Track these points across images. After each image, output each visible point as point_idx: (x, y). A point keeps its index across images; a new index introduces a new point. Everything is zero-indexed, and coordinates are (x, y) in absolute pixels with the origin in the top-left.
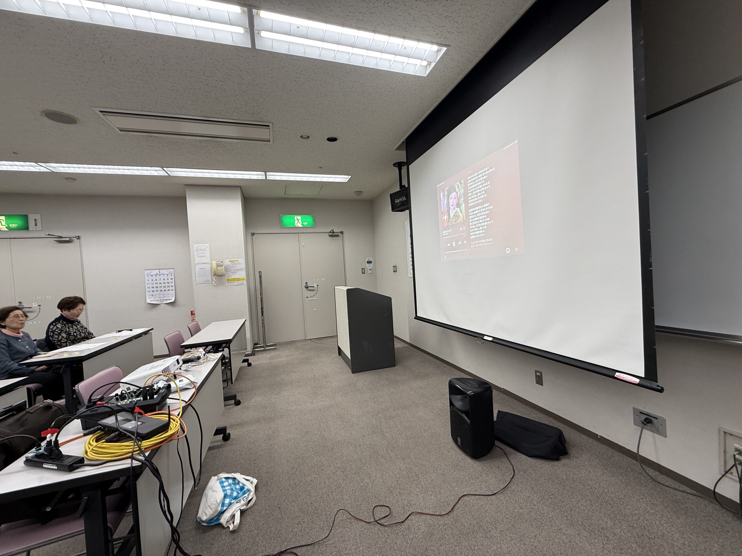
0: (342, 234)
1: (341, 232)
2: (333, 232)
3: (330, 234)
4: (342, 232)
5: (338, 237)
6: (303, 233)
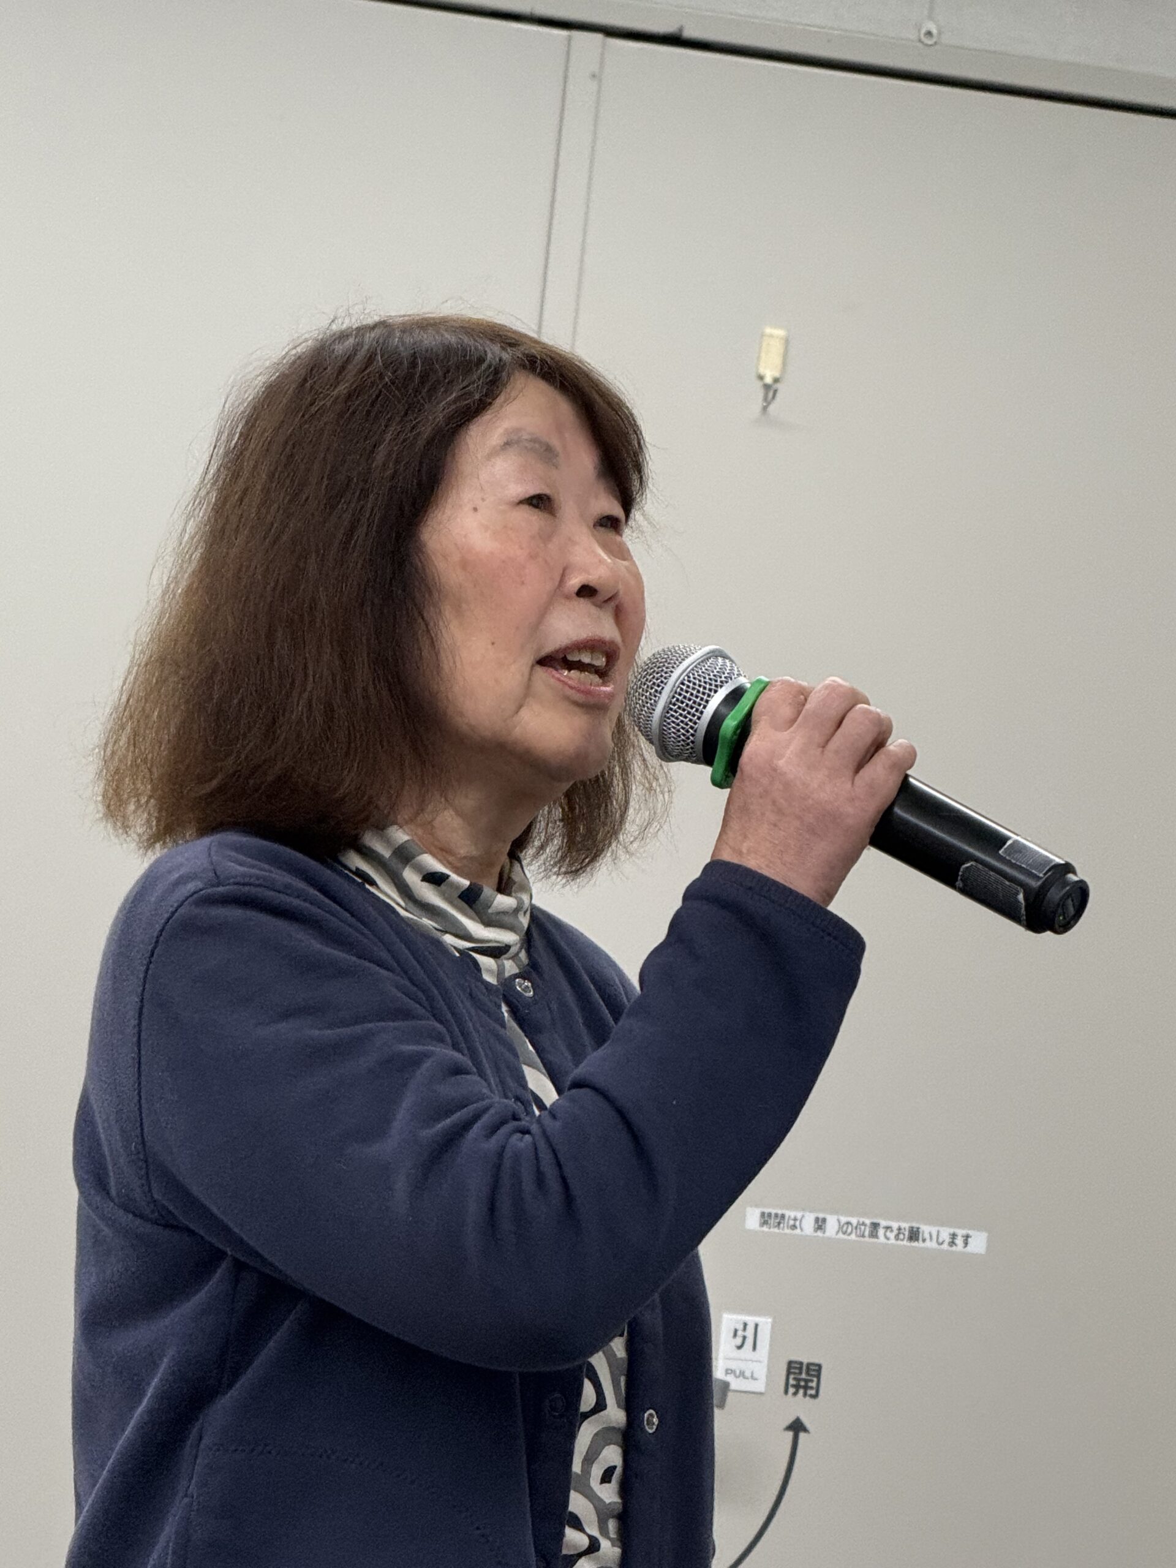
6: (674, 40)
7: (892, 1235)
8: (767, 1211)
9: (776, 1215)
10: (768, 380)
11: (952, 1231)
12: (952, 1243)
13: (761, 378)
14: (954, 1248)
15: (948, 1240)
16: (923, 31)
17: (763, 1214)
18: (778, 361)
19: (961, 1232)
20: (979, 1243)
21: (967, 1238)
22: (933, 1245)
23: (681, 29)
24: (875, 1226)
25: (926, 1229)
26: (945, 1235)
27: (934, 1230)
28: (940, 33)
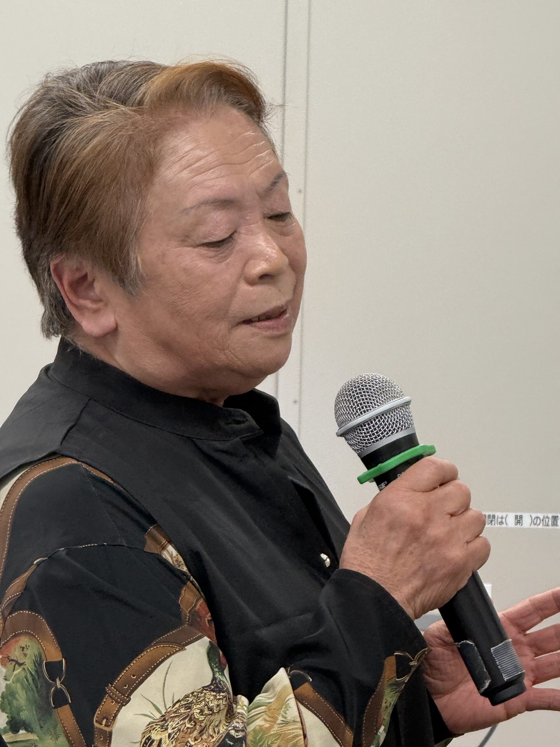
9: (489, 516)
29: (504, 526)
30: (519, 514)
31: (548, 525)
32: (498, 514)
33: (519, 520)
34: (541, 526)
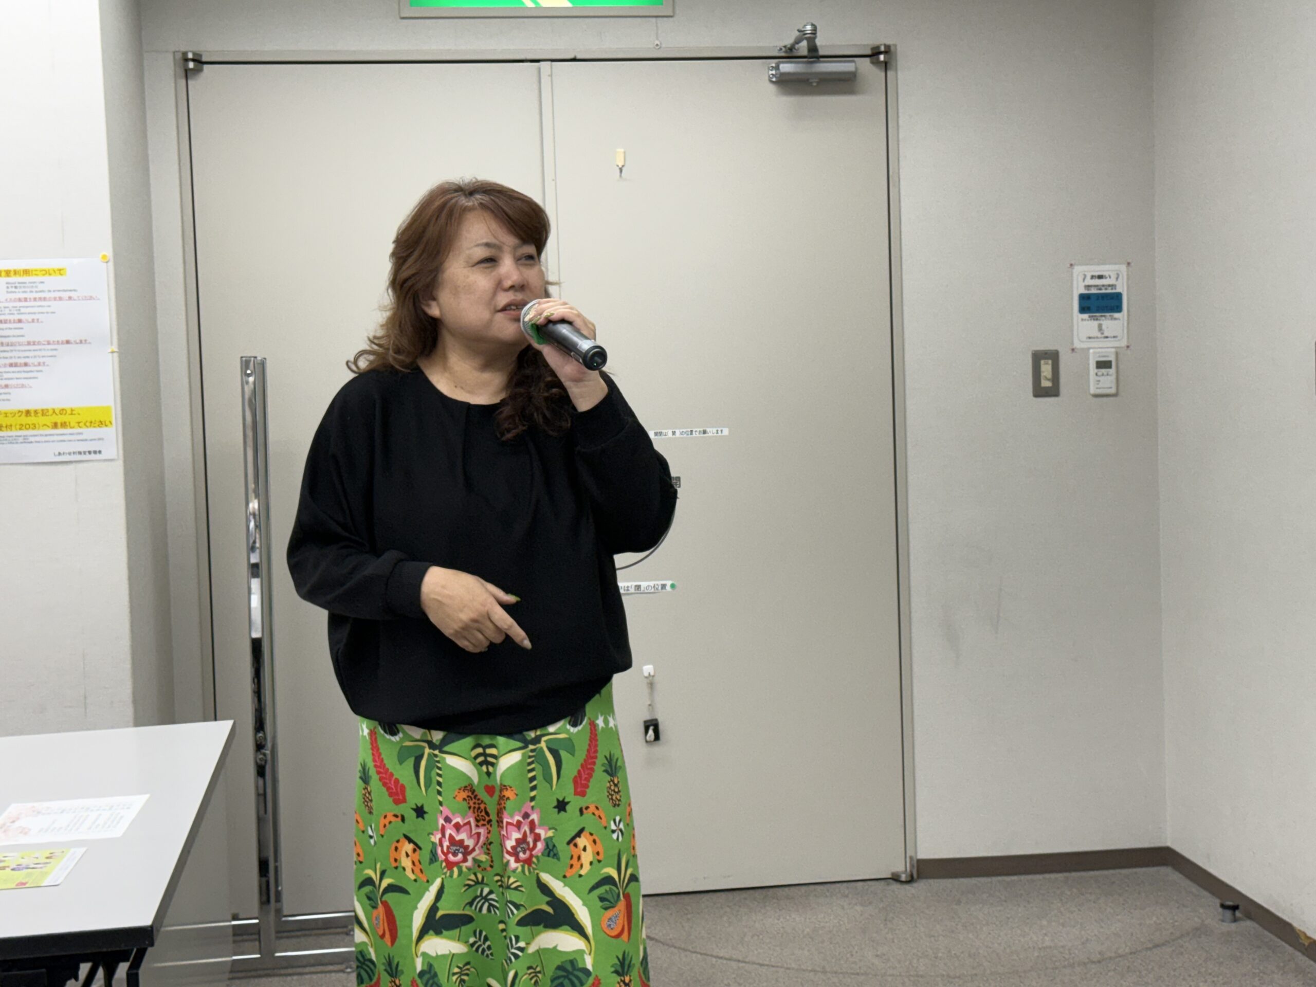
0: (886, 66)
1: (874, 54)
2: (814, 54)
3: (787, 67)
4: (888, 51)
5: (851, 92)
6: (574, 60)
7: (697, 433)
8: (656, 431)
9: (659, 433)
10: (620, 166)
11: (716, 429)
12: (717, 433)
13: (618, 166)
14: (718, 435)
15: (716, 432)
16: (656, 44)
17: (655, 433)
18: (623, 160)
19: (719, 429)
20: (726, 432)
21: (722, 431)
22: (710, 434)
23: (575, 57)
24: (692, 431)
25: (708, 430)
26: (715, 430)
27: (711, 429)
28: (661, 43)
29: (667, 437)
30: (674, 430)
31: (688, 435)
32: (664, 431)
33: (674, 433)
34: (685, 435)
